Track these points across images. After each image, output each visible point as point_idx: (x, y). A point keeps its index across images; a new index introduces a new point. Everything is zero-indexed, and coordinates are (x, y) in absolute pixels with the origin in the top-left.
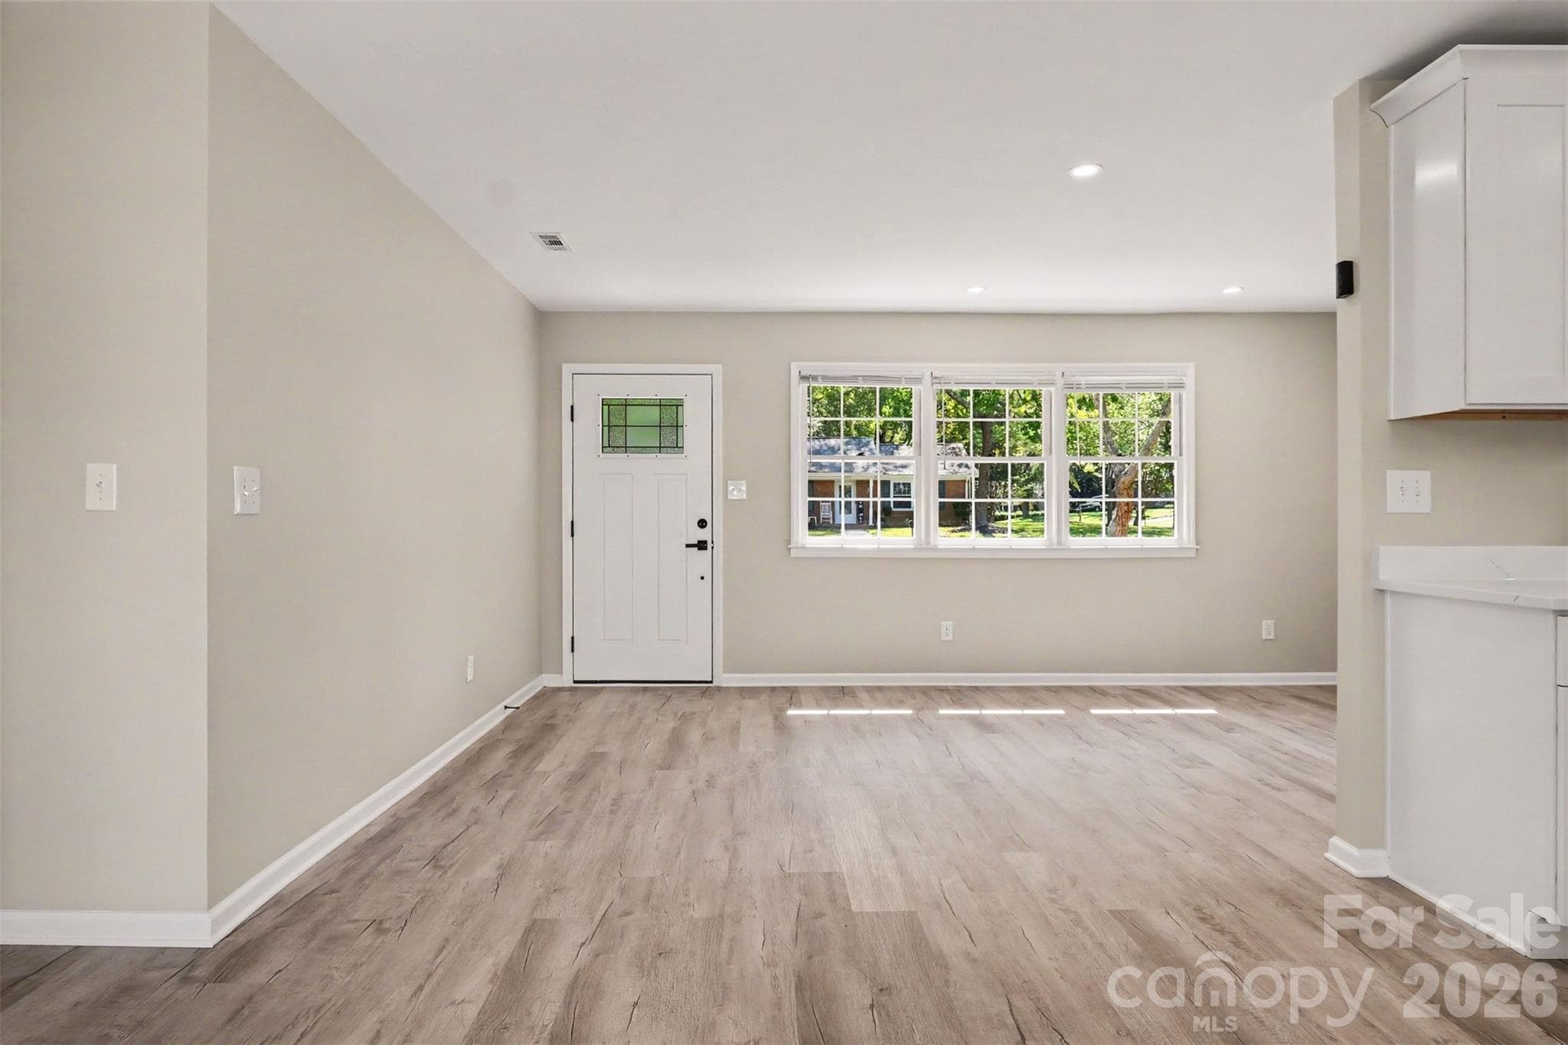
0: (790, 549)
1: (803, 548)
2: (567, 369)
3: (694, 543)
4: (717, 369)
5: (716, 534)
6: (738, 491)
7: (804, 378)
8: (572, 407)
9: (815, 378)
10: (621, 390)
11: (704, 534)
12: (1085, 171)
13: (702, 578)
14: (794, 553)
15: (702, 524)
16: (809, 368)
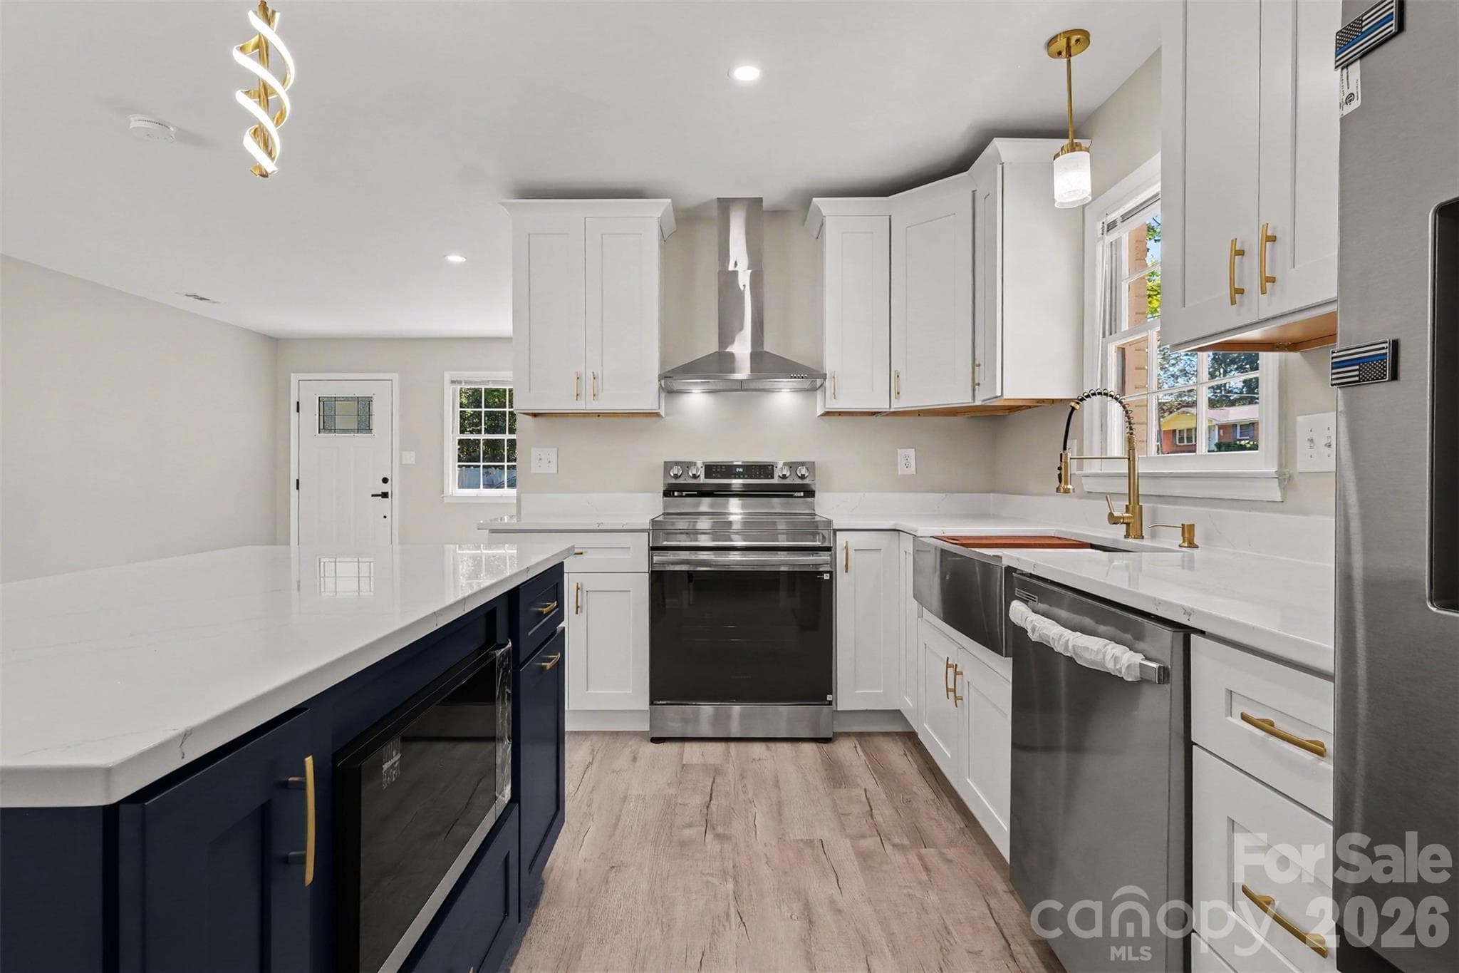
0: (443, 497)
1: (452, 496)
2: (294, 378)
3: (377, 493)
4: (395, 377)
5: (394, 487)
6: (410, 458)
7: (453, 382)
8: (298, 403)
9: (460, 382)
10: (330, 391)
11: (386, 488)
12: (455, 259)
13: (385, 517)
14: (446, 500)
15: (385, 480)
16: (457, 375)
